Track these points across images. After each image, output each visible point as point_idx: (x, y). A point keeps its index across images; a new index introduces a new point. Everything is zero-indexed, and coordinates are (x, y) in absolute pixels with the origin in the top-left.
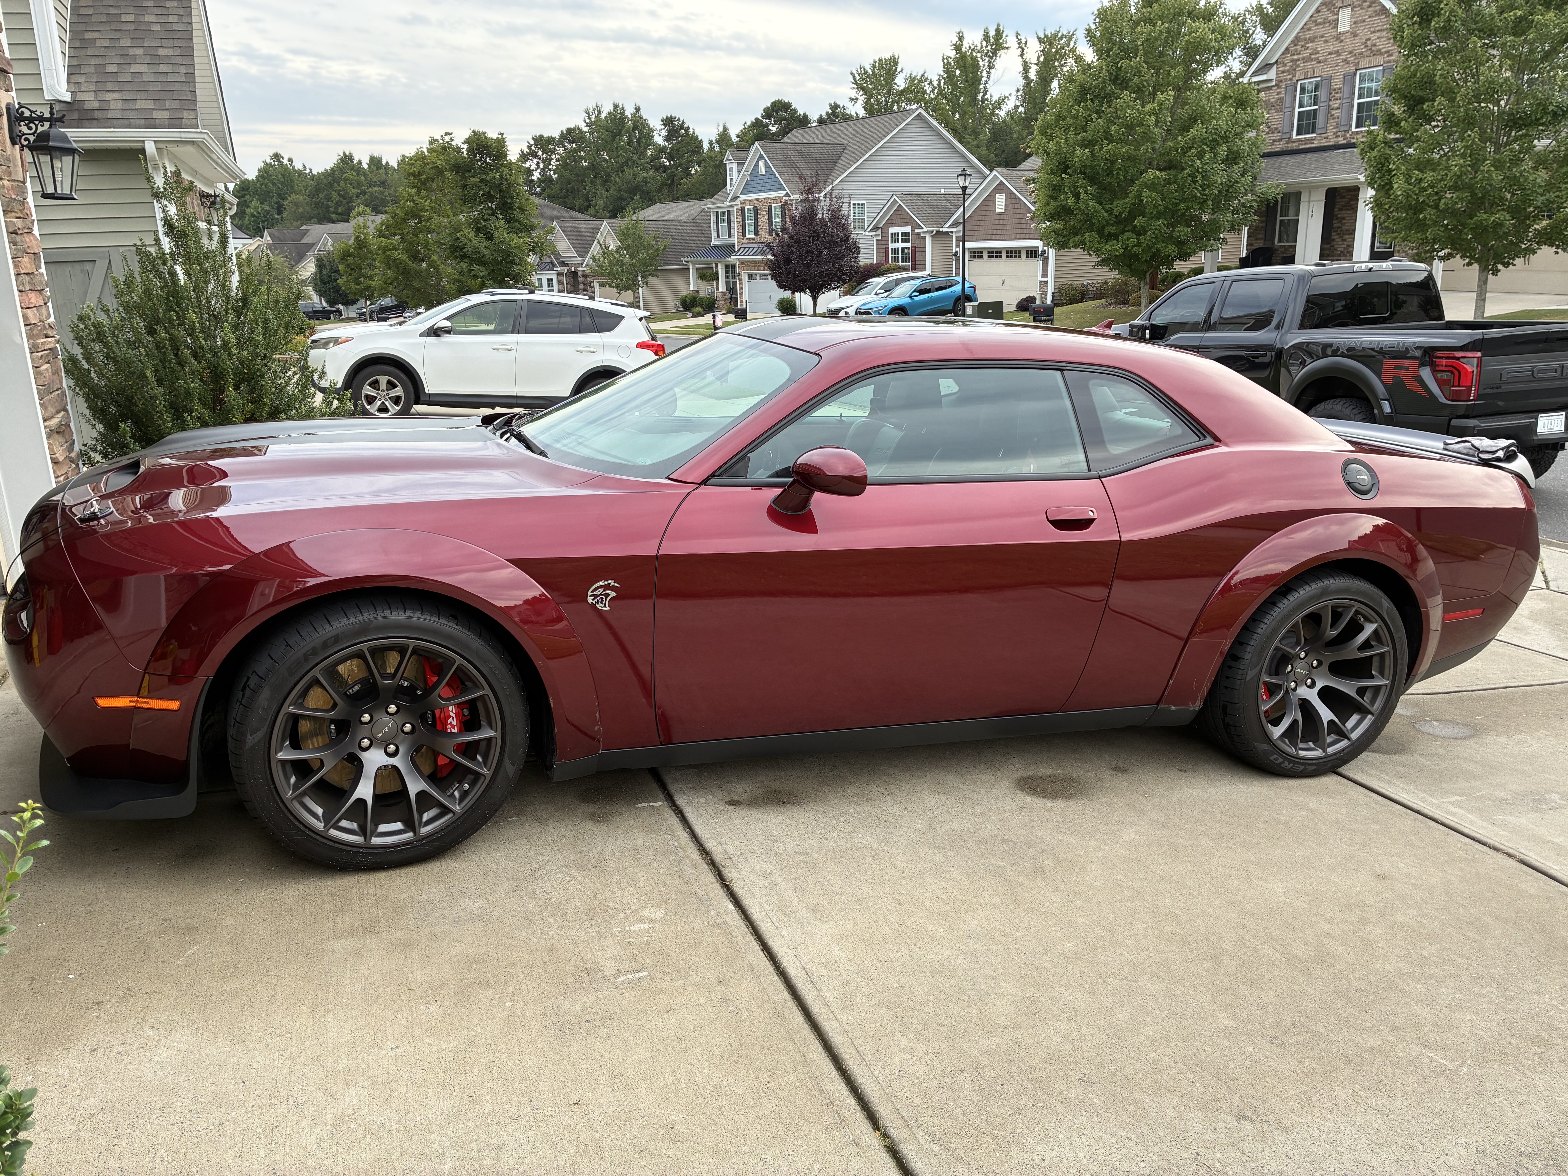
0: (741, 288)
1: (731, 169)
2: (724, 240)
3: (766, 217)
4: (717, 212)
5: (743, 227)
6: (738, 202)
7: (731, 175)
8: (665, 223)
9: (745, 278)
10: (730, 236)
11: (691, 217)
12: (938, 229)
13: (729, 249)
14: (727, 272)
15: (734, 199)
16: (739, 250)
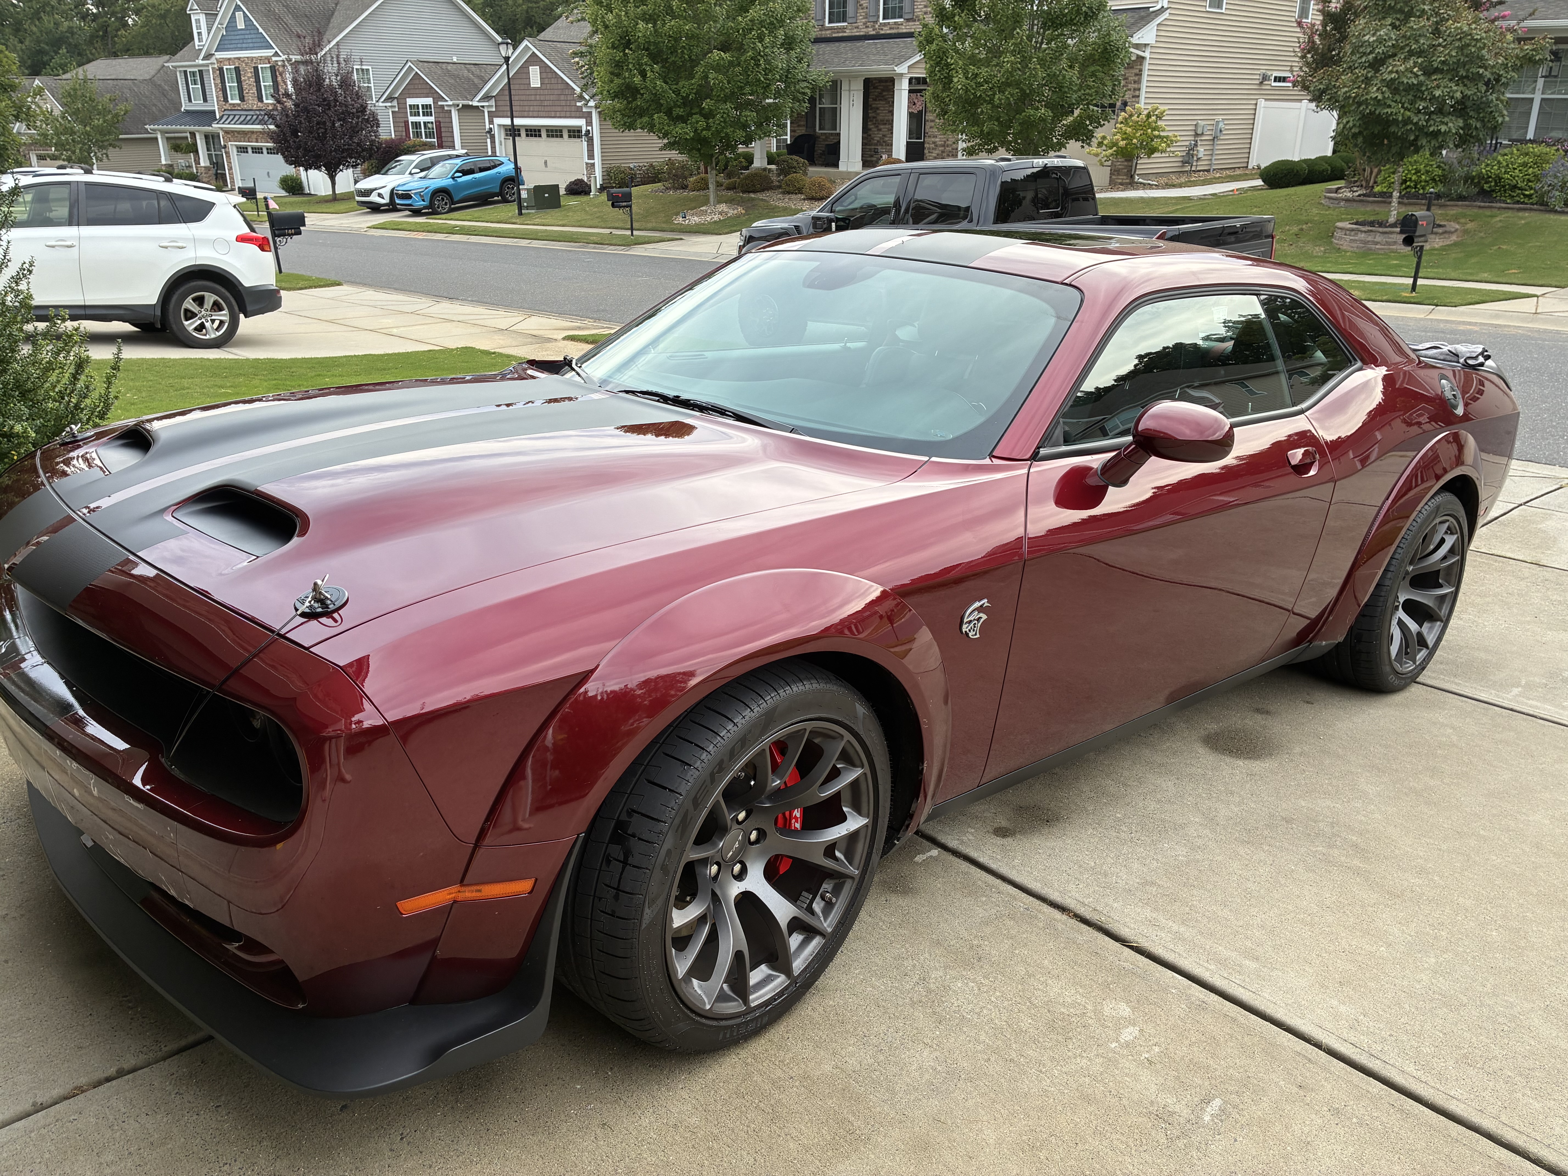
0: (229, 163)
1: (198, 21)
2: (198, 104)
3: (253, 80)
4: (185, 72)
5: (224, 90)
6: (213, 60)
7: (199, 27)
8: (115, 82)
9: (233, 152)
10: (205, 100)
11: (148, 77)
12: (466, 102)
13: (208, 116)
14: (207, 143)
15: (208, 56)
16: (221, 118)
